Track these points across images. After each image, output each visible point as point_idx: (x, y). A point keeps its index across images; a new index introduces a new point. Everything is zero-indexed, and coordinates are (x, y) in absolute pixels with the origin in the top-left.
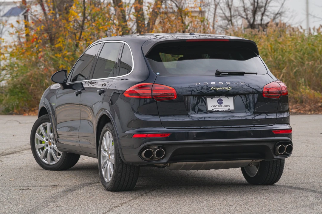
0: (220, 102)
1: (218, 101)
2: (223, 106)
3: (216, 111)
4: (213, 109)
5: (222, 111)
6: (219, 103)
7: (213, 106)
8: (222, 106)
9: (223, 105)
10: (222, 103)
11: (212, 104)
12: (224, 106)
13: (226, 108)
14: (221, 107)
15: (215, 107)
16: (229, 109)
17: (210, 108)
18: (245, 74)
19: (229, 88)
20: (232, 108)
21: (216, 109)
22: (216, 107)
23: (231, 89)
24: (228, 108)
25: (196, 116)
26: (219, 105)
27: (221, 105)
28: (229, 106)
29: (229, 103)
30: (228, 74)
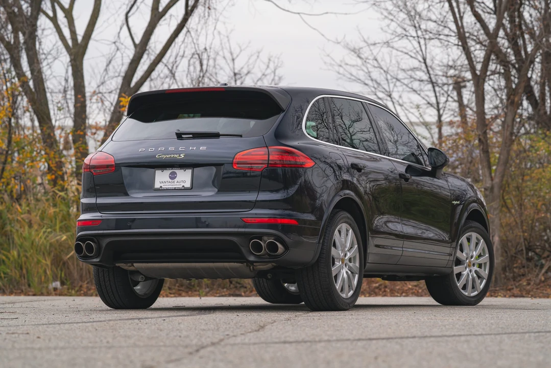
0: (173, 176)
1: (170, 175)
3: (165, 190)
4: (161, 187)
5: (172, 189)
6: (171, 178)
7: (163, 182)
8: (174, 182)
9: (176, 180)
10: (176, 177)
11: (162, 179)
12: (177, 182)
13: (179, 185)
14: (173, 184)
15: (165, 184)
16: (183, 186)
17: (157, 185)
18: (221, 137)
19: (181, 155)
20: (188, 184)
21: (165, 186)
22: (166, 184)
24: (183, 184)
25: (138, 197)
26: (171, 180)
27: (173, 180)
28: (184, 182)
29: (184, 178)
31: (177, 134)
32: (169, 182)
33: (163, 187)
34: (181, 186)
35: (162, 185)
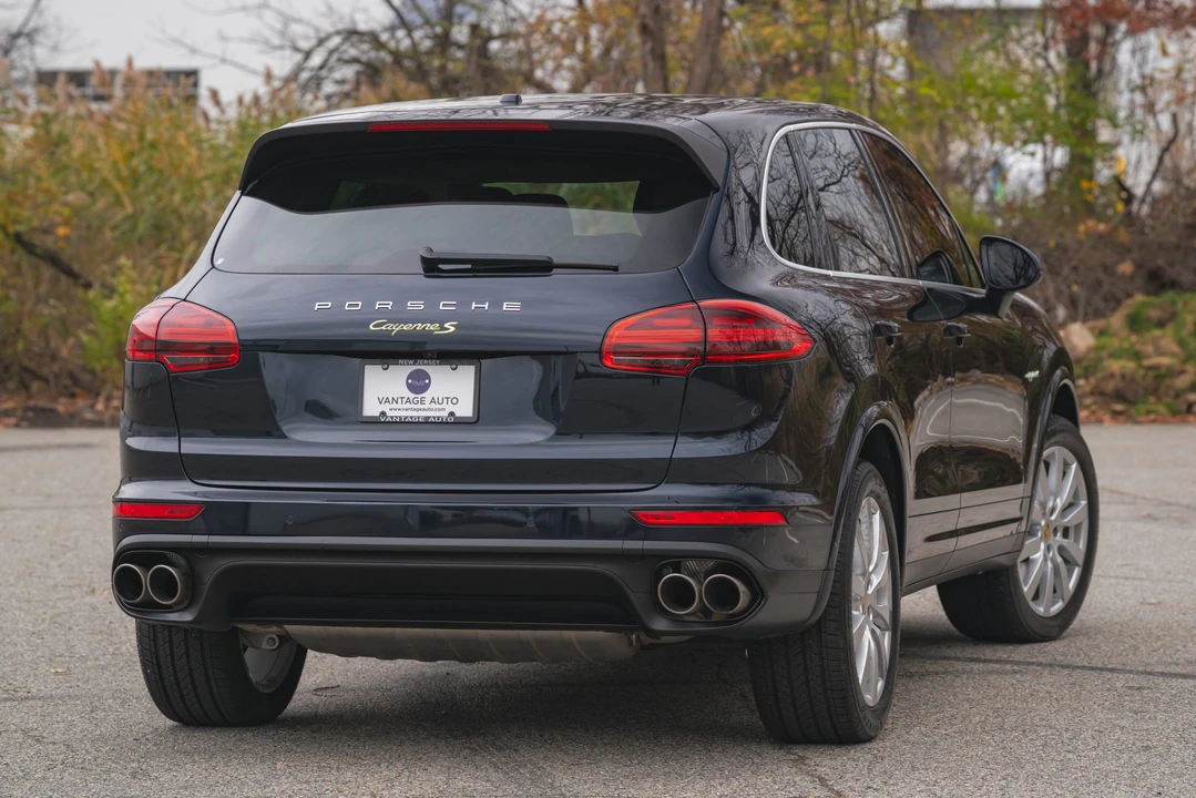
0: (418, 384)
1: (408, 379)
2: (428, 400)
3: (396, 422)
4: (383, 413)
5: (419, 422)
6: (411, 388)
7: (387, 401)
8: (422, 402)
9: (428, 395)
10: (427, 387)
11: (384, 390)
12: (433, 401)
13: (440, 410)
14: (419, 406)
15: (394, 406)
16: (452, 414)
17: (371, 408)
18: (555, 271)
19: (446, 325)
20: (465, 409)
21: (394, 412)
22: (399, 406)
23: (452, 329)
24: (449, 408)
25: (311, 440)
26: (412, 396)
27: (419, 396)
28: (455, 401)
29: (454, 390)
30: (469, 266)
31: (424, 260)
32: (408, 401)
33: (389, 414)
34: (445, 414)
35: (386, 408)
